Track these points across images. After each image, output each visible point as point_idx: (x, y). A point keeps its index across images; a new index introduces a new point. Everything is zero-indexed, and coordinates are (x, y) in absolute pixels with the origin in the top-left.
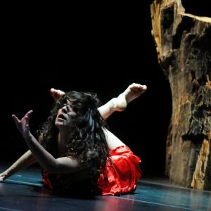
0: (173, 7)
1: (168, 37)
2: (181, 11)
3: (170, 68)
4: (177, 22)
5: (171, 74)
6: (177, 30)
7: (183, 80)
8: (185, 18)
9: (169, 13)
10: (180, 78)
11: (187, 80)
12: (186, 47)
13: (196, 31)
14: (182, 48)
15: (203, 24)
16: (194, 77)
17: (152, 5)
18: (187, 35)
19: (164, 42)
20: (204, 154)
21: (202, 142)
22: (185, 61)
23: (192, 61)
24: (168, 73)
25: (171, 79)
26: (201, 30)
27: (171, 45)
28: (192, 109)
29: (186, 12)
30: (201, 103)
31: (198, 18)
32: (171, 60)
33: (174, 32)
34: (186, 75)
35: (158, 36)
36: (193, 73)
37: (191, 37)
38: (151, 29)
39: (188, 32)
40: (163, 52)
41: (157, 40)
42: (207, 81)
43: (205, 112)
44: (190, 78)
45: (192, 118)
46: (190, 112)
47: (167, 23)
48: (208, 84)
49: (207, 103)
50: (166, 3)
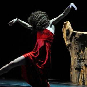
0: (69, 29)
1: (68, 38)
2: (72, 30)
3: (70, 48)
4: (71, 34)
5: (70, 49)
7: (74, 51)
8: (73, 32)
9: (68, 31)
11: (75, 51)
12: (74, 41)
13: (77, 36)
14: (73, 41)
15: (79, 34)
16: (77, 50)
17: (63, 29)
18: (74, 37)
19: (67, 40)
20: (82, 74)
21: (81, 70)
22: (74, 45)
23: (76, 45)
24: (69, 49)
25: (70, 51)
26: (78, 36)
27: (69, 41)
28: (77, 60)
30: (80, 58)
31: (77, 32)
32: (70, 45)
33: (70, 37)
34: (75, 49)
35: (65, 38)
36: (77, 49)
37: (75, 38)
38: (63, 36)
39: (74, 36)
40: (67, 43)
42: (81, 51)
43: (81, 61)
44: (76, 50)
45: (77, 63)
46: (77, 61)
47: (68, 34)
48: (82, 52)
49: (82, 58)
50: (67, 28)
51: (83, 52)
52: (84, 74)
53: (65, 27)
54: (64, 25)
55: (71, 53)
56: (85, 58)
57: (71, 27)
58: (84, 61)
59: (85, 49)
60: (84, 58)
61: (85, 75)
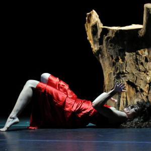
0: (96, 24)
1: (96, 39)
2: (101, 26)
3: (100, 56)
4: (100, 31)
6: (100, 35)
8: (103, 29)
9: (95, 27)
10: (106, 60)
12: (106, 44)
13: (110, 34)
14: (104, 44)
15: (113, 31)
16: (112, 59)
17: (85, 25)
18: (106, 37)
19: (95, 42)
20: (123, 97)
22: (107, 51)
23: (110, 50)
24: (99, 58)
25: (101, 61)
26: (112, 34)
27: (98, 43)
28: (114, 75)
29: (103, 26)
30: (118, 71)
32: (100, 51)
33: (99, 37)
34: (108, 58)
35: (91, 40)
36: (112, 56)
37: (108, 38)
39: (106, 35)
40: (95, 48)
41: (91, 42)
42: (119, 59)
43: (121, 75)
44: (111, 59)
45: (115, 80)
46: (113, 77)
47: (94, 33)
48: (120, 61)
49: (121, 70)
50: (93, 22)
51: (123, 60)
52: (126, 98)
53: (89, 22)
54: (87, 18)
55: (102, 65)
56: (126, 71)
57: (99, 21)
58: (125, 75)
59: (125, 55)
60: (124, 70)
61: (128, 99)
